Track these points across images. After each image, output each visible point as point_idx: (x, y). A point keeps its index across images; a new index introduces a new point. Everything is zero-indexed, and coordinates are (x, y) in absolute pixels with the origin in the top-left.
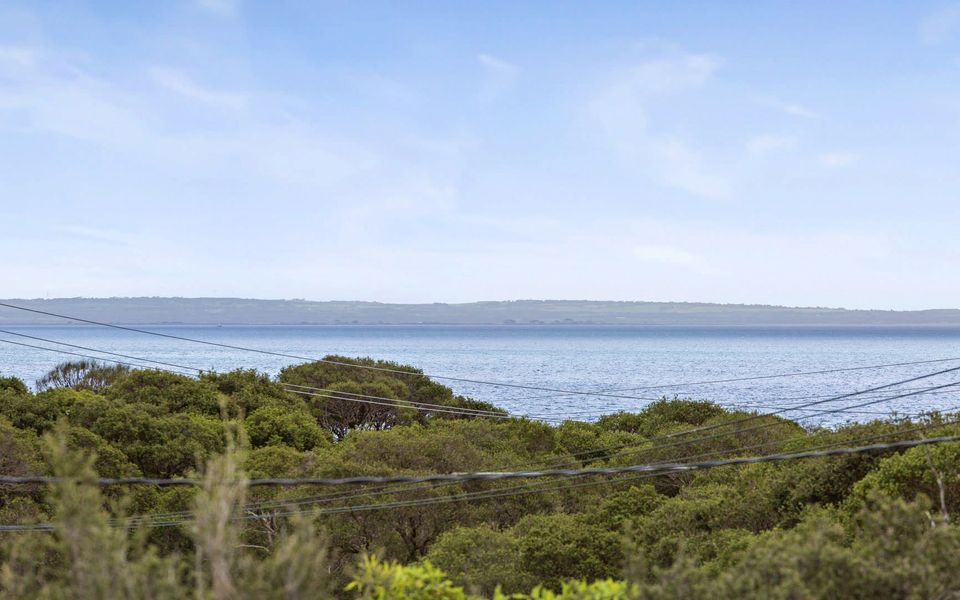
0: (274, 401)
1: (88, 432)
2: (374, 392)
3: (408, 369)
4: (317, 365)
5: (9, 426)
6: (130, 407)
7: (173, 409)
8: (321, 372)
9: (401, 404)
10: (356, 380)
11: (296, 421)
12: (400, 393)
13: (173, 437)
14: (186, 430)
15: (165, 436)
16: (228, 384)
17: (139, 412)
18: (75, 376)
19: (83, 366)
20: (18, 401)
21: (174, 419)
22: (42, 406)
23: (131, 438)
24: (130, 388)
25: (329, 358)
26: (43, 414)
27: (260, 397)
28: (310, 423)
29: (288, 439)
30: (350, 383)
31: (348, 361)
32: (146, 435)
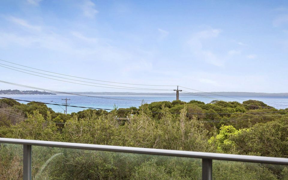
0: (239, 105)
1: (212, 110)
2: (256, 105)
3: (261, 102)
4: (248, 101)
5: (201, 109)
6: (219, 106)
7: (225, 107)
8: (248, 102)
9: (260, 107)
10: (253, 103)
11: (242, 108)
12: (260, 105)
13: (225, 111)
14: (227, 110)
15: (223, 110)
16: (233, 103)
17: (220, 107)
18: (215, 102)
19: (216, 101)
20: (203, 105)
21: (225, 108)
22: (207, 106)
23: (219, 111)
24: (219, 103)
25: (250, 100)
26: (207, 107)
27: (237, 105)
28: (244, 109)
29: (241, 111)
30: (252, 103)
31: (252, 100)
32: (221, 110)
